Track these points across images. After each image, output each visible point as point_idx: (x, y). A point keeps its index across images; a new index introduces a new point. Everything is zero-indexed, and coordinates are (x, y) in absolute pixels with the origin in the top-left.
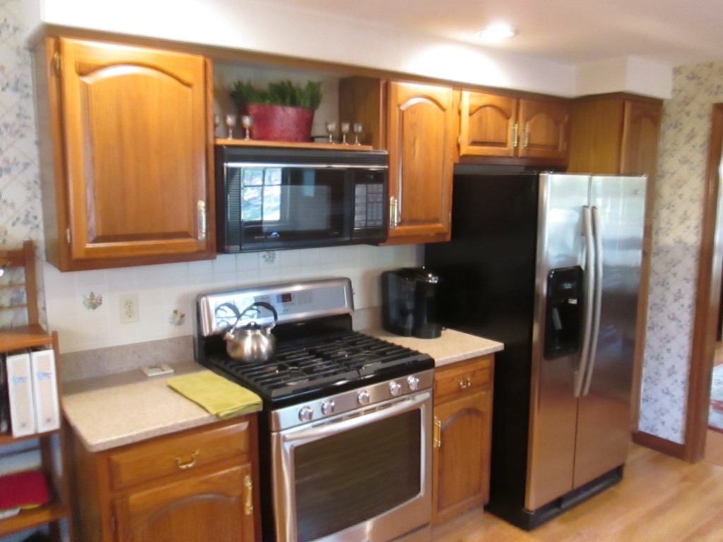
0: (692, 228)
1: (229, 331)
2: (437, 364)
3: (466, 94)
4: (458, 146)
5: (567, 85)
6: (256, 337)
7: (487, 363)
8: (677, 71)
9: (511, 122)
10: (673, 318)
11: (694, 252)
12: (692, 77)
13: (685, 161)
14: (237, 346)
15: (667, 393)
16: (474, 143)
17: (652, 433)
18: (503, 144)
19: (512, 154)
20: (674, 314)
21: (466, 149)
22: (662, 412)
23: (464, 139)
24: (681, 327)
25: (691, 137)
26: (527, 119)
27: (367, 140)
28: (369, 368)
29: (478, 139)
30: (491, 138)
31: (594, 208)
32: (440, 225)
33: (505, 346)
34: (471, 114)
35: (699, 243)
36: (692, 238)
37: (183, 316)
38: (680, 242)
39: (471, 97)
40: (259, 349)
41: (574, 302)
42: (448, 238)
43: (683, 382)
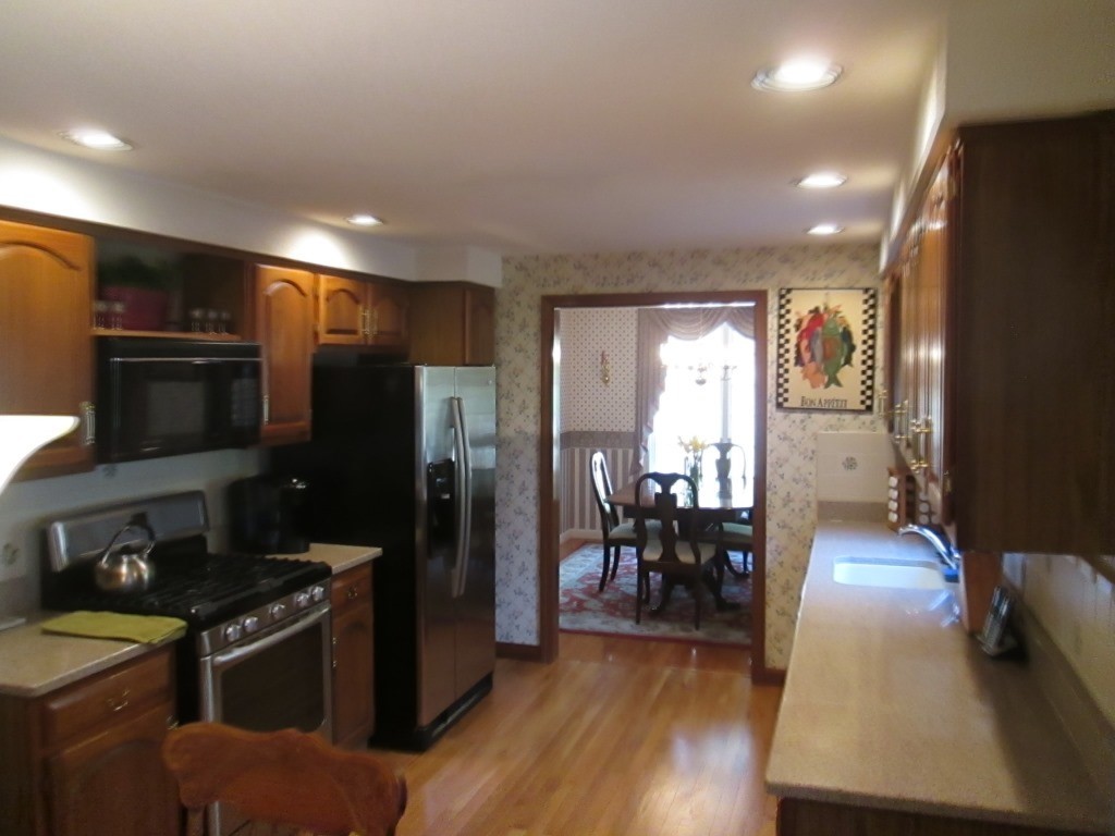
0: (531, 417)
1: (101, 559)
2: (334, 572)
3: (323, 277)
4: (316, 335)
5: (407, 270)
6: (132, 564)
7: (368, 571)
8: (506, 261)
9: (361, 308)
10: (520, 512)
11: (534, 441)
12: (521, 267)
13: (520, 350)
14: (114, 575)
15: (520, 593)
16: (331, 331)
17: (508, 641)
18: (354, 332)
19: (362, 343)
20: (520, 508)
21: (325, 338)
22: (515, 616)
23: (322, 327)
24: (528, 520)
25: (523, 326)
26: (374, 304)
27: (231, 328)
28: (265, 584)
29: (333, 327)
30: (344, 326)
31: (459, 400)
32: (301, 423)
33: (384, 550)
34: (328, 299)
35: (539, 432)
36: (532, 428)
37: (14, 552)
38: (520, 432)
39: (328, 281)
40: (140, 577)
41: (447, 496)
42: (308, 438)
43: (534, 579)
